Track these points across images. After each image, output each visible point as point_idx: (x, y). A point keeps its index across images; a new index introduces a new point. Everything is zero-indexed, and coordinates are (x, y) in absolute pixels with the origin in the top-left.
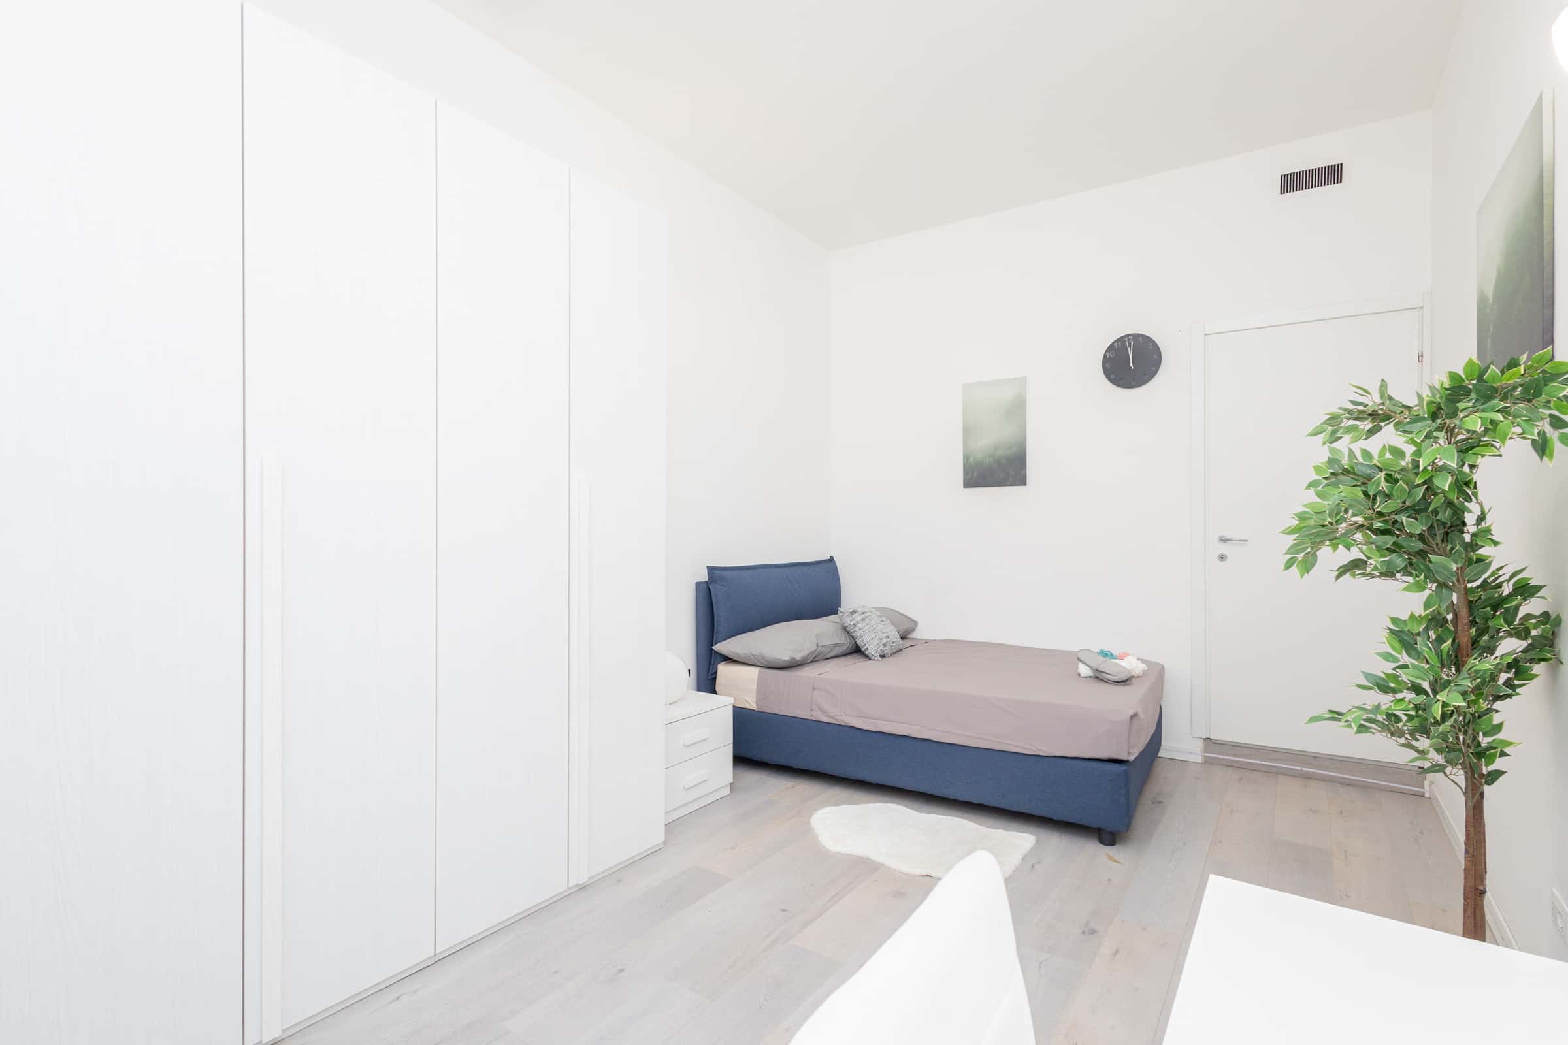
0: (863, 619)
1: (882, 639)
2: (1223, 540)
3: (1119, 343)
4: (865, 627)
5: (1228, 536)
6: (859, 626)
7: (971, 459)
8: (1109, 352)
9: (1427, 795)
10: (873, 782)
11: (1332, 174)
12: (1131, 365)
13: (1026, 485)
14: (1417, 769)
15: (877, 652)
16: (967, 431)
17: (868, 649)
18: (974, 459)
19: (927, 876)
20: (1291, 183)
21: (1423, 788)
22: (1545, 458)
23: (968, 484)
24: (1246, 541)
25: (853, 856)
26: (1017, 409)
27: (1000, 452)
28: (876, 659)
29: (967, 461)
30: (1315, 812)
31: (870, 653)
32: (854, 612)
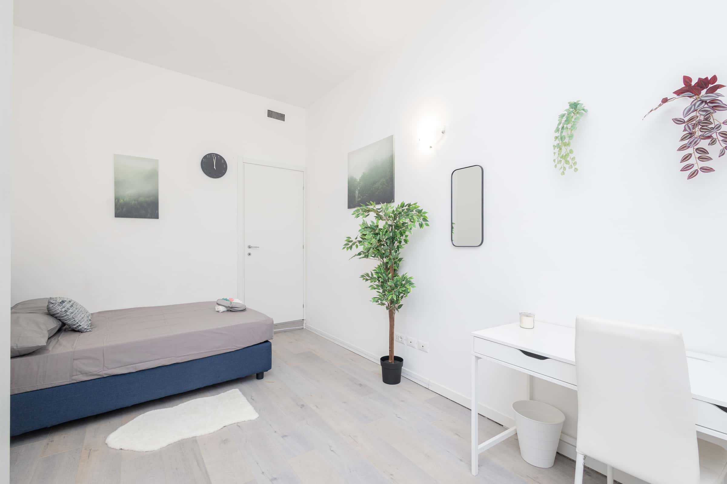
0: (72, 306)
1: (88, 317)
2: (250, 247)
3: (209, 156)
4: (75, 311)
5: (252, 245)
6: (71, 311)
7: (121, 201)
8: (204, 159)
9: (304, 328)
10: (130, 406)
11: (281, 117)
12: (215, 168)
13: (158, 218)
14: (302, 320)
15: (88, 326)
16: (117, 184)
17: (80, 325)
18: (123, 200)
19: (224, 427)
20: (271, 114)
21: (303, 326)
22: (421, 228)
23: (117, 215)
24: (258, 247)
25: (172, 444)
26: (153, 176)
27: (141, 199)
28: (88, 330)
29: (118, 201)
30: (291, 342)
31: (83, 328)
32: (63, 302)
